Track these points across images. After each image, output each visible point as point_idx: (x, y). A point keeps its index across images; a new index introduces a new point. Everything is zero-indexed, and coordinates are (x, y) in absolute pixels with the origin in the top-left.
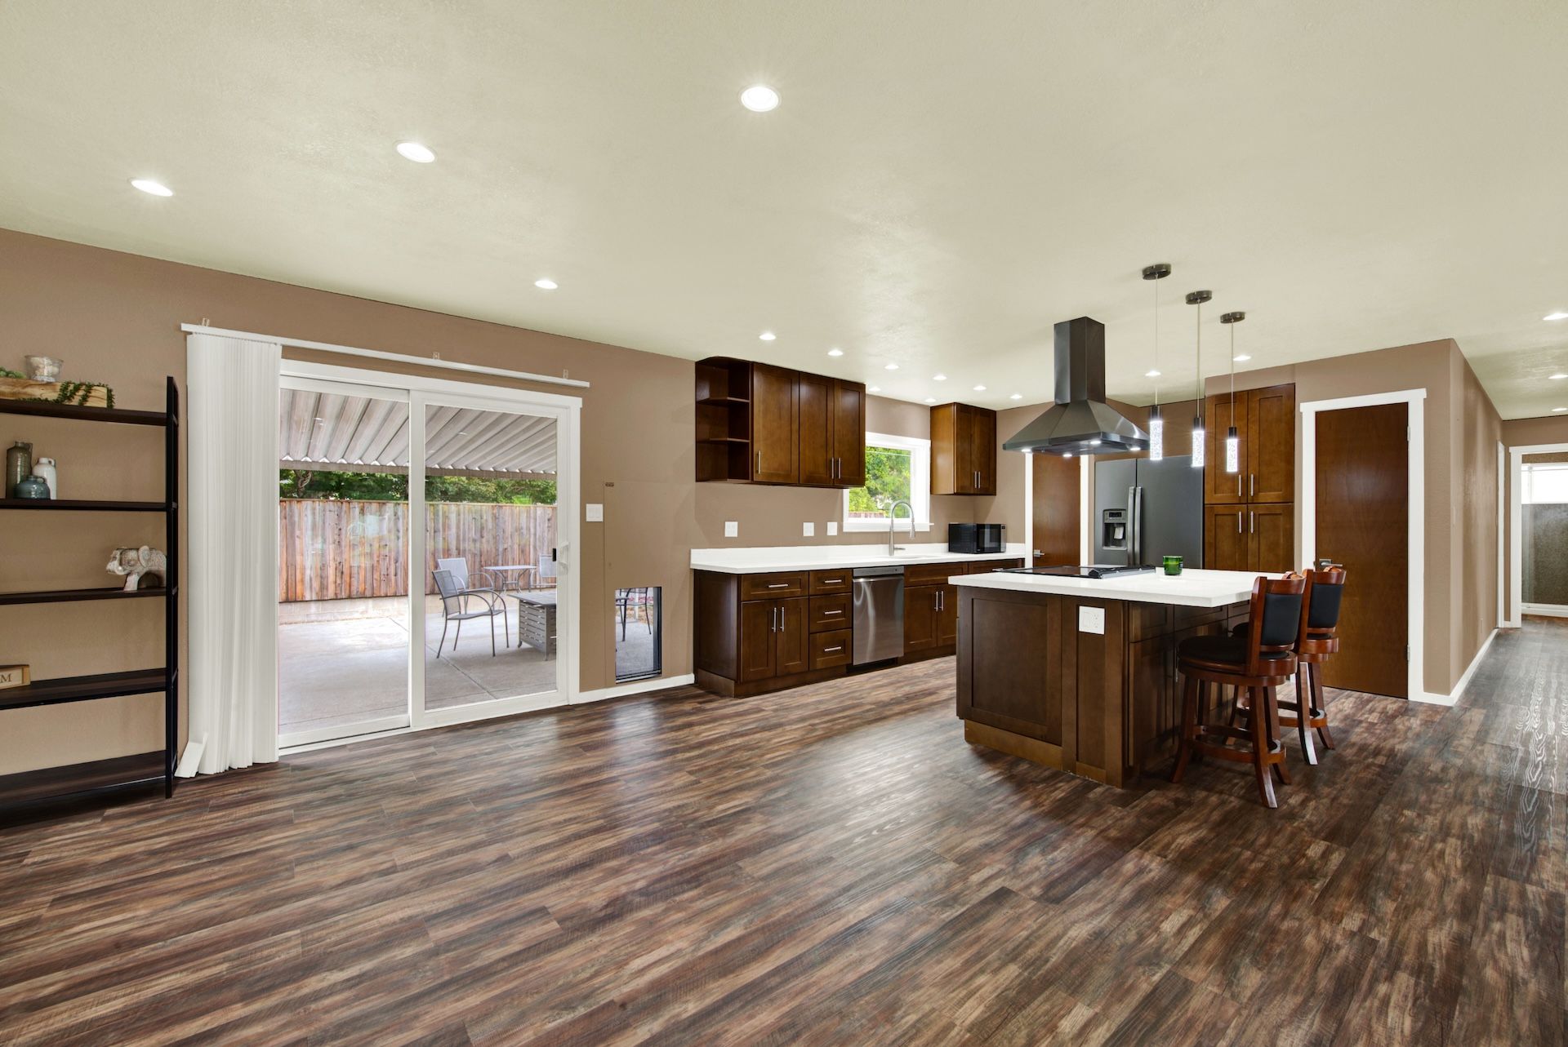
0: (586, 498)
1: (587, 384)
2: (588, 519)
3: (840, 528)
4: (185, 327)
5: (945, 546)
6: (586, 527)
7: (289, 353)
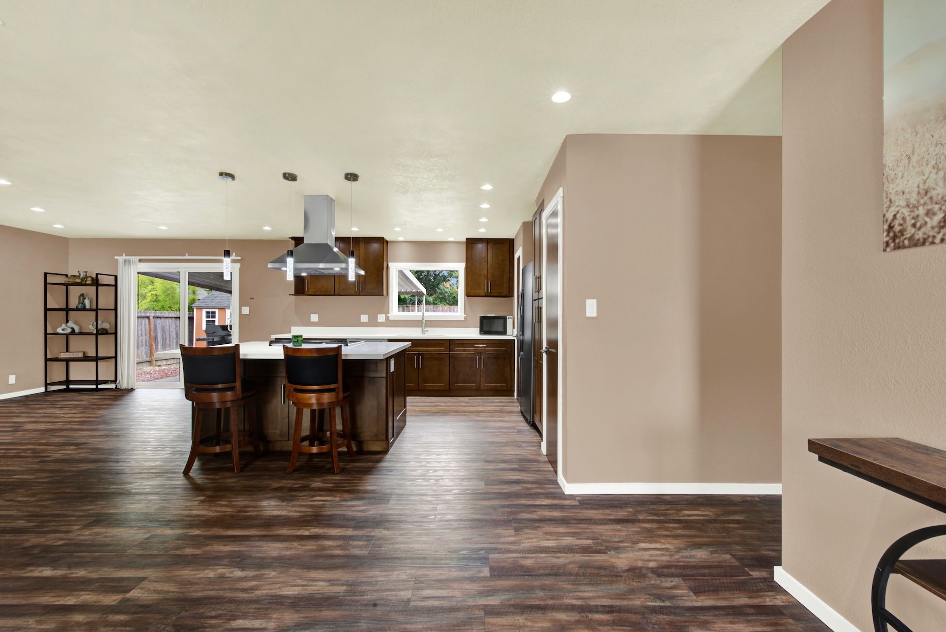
0: (242, 304)
1: (239, 258)
2: (243, 313)
3: (387, 318)
4: (116, 257)
5: (478, 329)
6: (242, 317)
7: (140, 261)
